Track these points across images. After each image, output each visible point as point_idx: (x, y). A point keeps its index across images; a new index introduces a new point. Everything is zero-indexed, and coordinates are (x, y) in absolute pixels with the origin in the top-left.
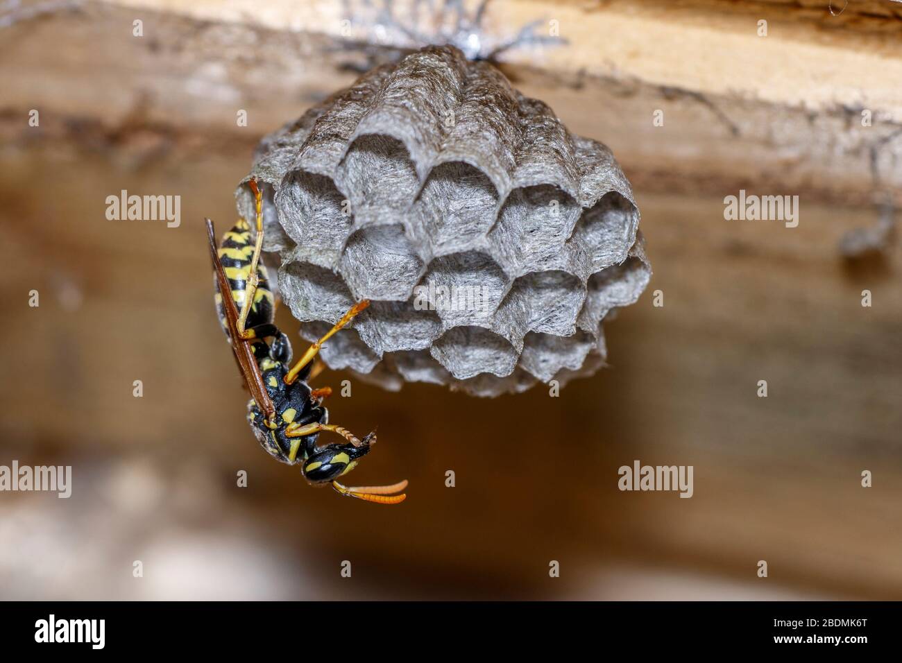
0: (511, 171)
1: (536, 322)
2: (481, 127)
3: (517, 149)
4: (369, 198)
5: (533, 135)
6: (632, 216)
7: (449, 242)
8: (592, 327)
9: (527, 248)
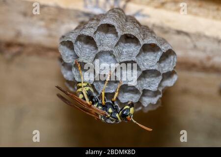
0: (143, 40)
1: (145, 87)
2: (134, 27)
3: (144, 35)
4: (101, 44)
5: (147, 33)
6: (174, 58)
7: (125, 59)
8: (161, 90)
9: (145, 64)
